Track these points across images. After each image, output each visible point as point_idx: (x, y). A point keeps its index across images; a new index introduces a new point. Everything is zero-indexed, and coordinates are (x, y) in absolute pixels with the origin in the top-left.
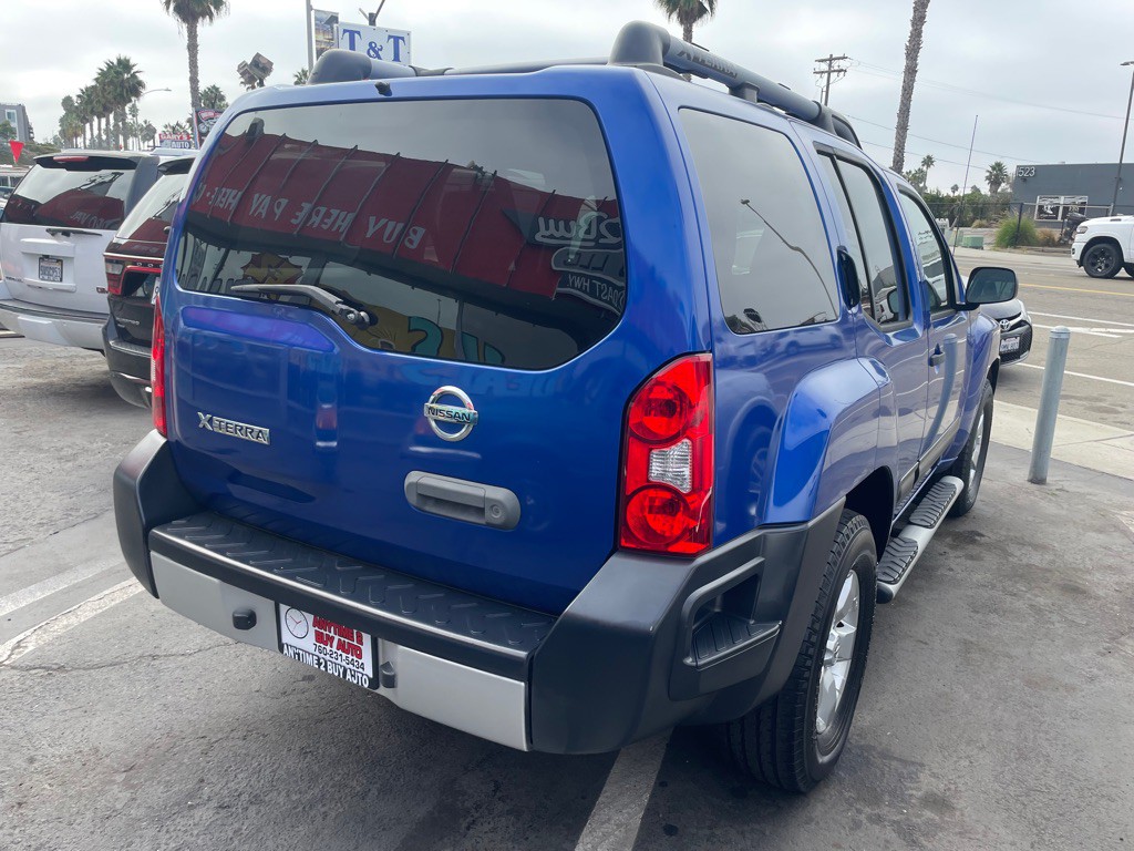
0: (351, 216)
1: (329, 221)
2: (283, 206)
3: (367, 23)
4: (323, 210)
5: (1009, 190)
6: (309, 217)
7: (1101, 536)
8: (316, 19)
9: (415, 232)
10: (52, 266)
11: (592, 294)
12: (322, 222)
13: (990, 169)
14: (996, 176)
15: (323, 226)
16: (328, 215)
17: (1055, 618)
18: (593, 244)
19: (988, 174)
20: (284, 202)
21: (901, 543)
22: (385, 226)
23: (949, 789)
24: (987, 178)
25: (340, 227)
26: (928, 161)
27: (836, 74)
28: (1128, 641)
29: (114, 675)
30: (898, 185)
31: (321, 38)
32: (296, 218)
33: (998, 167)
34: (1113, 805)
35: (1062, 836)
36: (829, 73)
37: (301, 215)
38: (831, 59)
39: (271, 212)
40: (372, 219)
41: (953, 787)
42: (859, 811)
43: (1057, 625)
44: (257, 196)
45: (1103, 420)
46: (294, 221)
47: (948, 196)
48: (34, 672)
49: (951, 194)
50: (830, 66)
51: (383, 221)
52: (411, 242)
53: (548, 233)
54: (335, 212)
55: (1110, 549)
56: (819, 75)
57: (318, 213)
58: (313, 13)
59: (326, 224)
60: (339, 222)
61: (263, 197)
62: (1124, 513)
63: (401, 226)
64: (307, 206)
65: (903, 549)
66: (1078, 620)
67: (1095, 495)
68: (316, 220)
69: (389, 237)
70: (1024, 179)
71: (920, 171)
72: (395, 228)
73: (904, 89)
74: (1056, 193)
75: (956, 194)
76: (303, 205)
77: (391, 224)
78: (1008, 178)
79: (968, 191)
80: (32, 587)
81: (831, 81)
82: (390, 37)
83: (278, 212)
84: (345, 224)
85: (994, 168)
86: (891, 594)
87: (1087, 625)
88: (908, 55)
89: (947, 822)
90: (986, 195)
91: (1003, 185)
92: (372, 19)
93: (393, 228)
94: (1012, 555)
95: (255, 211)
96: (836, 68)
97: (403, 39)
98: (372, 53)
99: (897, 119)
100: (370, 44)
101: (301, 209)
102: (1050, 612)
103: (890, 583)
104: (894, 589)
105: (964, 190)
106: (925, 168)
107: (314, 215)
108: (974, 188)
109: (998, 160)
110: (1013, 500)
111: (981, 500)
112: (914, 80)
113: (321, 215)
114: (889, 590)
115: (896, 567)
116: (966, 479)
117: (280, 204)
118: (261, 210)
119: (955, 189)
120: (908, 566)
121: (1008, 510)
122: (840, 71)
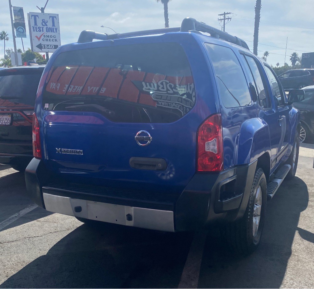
0: (82, 87)
1: (75, 89)
2: (59, 86)
3: (40, 12)
4: (72, 86)
5: (300, 64)
8: (14, 10)
9: (103, 89)
11: (168, 105)
12: (72, 90)
13: (291, 56)
14: (294, 58)
15: (73, 91)
16: (74, 88)
18: (166, 92)
19: (291, 58)
20: (59, 84)
21: (272, 183)
22: (93, 89)
24: (291, 59)
25: (78, 91)
26: (266, 54)
27: (227, 20)
30: (264, 63)
31: (17, 18)
32: (64, 89)
33: (295, 55)
36: (224, 19)
37: (66, 88)
38: (225, 14)
47: (276, 68)
49: (277, 67)
50: (224, 17)
51: (93, 87)
53: (147, 88)
54: (76, 87)
56: (220, 21)
58: (12, 8)
59: (74, 90)
60: (78, 89)
64: (67, 86)
65: (272, 186)
68: (70, 90)
70: (306, 59)
72: (96, 89)
75: (279, 67)
76: (66, 85)
77: (95, 88)
78: (299, 59)
79: (284, 65)
81: (225, 23)
82: (50, 17)
83: (58, 88)
84: (80, 90)
85: (293, 55)
86: (271, 197)
88: (256, 11)
90: (290, 66)
91: (297, 62)
92: (42, 10)
95: (52, 88)
96: (227, 18)
97: (55, 17)
98: (43, 24)
99: (253, 38)
100: (43, 20)
103: (271, 194)
104: (272, 195)
105: (282, 65)
106: (265, 57)
107: (69, 88)
108: (286, 64)
109: (295, 52)
110: (308, 174)
111: (297, 175)
112: (259, 21)
113: (72, 88)
114: (270, 196)
115: (272, 190)
116: (292, 165)
117: (58, 85)
118: (53, 87)
119: (278, 64)
120: (275, 189)
121: (307, 177)
122: (228, 19)
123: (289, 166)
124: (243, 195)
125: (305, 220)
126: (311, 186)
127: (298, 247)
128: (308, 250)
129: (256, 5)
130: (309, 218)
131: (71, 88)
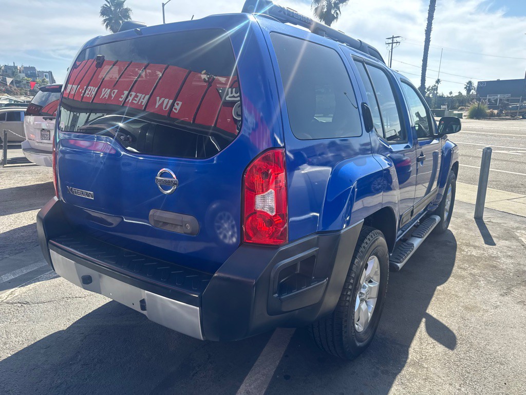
0: (147, 97)
1: (138, 99)
4: (134, 94)
5: (475, 93)
6: (127, 97)
7: (507, 242)
9: (178, 104)
10: (46, 133)
12: (133, 99)
13: (466, 84)
14: (469, 87)
15: (134, 101)
16: (136, 96)
17: (481, 279)
19: (465, 86)
20: (116, 91)
21: (406, 245)
22: (164, 101)
23: (422, 358)
24: (465, 88)
25: (142, 102)
26: (438, 81)
28: (515, 290)
29: (49, 306)
32: (122, 98)
33: (470, 83)
34: (502, 367)
35: (475, 381)
36: (392, 43)
37: (124, 96)
38: (393, 37)
39: (110, 96)
40: (158, 98)
41: (424, 357)
42: (378, 369)
43: (482, 282)
44: (104, 89)
45: (512, 191)
46: (120, 99)
47: (447, 96)
48: (15, 305)
49: (449, 96)
50: (393, 40)
51: (163, 99)
52: (176, 109)
54: (140, 95)
55: (510, 248)
56: (388, 45)
57: (131, 95)
59: (136, 100)
60: (141, 100)
61: (107, 89)
62: (519, 231)
63: (171, 101)
64: (126, 93)
65: (406, 247)
66: (492, 280)
67: (505, 224)
68: (130, 99)
69: (166, 108)
70: (481, 87)
71: (435, 86)
72: (168, 102)
73: (425, 49)
74: (496, 93)
76: (124, 92)
77: (166, 100)
78: (474, 88)
79: (457, 94)
80: (22, 269)
81: (393, 47)
83: (113, 96)
84: (144, 101)
85: (468, 84)
86: (399, 268)
87: (496, 282)
88: (426, 34)
89: (419, 374)
90: (464, 96)
91: (472, 91)
93: (167, 102)
94: (463, 251)
96: (395, 41)
99: (422, 62)
101: (123, 94)
102: (479, 276)
103: (398, 263)
104: (400, 265)
105: (455, 94)
106: (437, 84)
107: (129, 96)
108: (460, 92)
109: (470, 80)
110: (466, 227)
111: (452, 227)
112: (429, 45)
113: (133, 96)
114: (397, 266)
115: (402, 255)
116: (442, 217)
117: (114, 92)
118: (105, 96)
119: (451, 93)
120: (408, 255)
121: (464, 231)
122: (397, 43)
123: (438, 218)
124: (328, 281)
125: (451, 300)
126: (467, 246)
127: (431, 351)
128: (445, 359)
129: (427, 28)
130: (456, 298)
131: (131, 96)
